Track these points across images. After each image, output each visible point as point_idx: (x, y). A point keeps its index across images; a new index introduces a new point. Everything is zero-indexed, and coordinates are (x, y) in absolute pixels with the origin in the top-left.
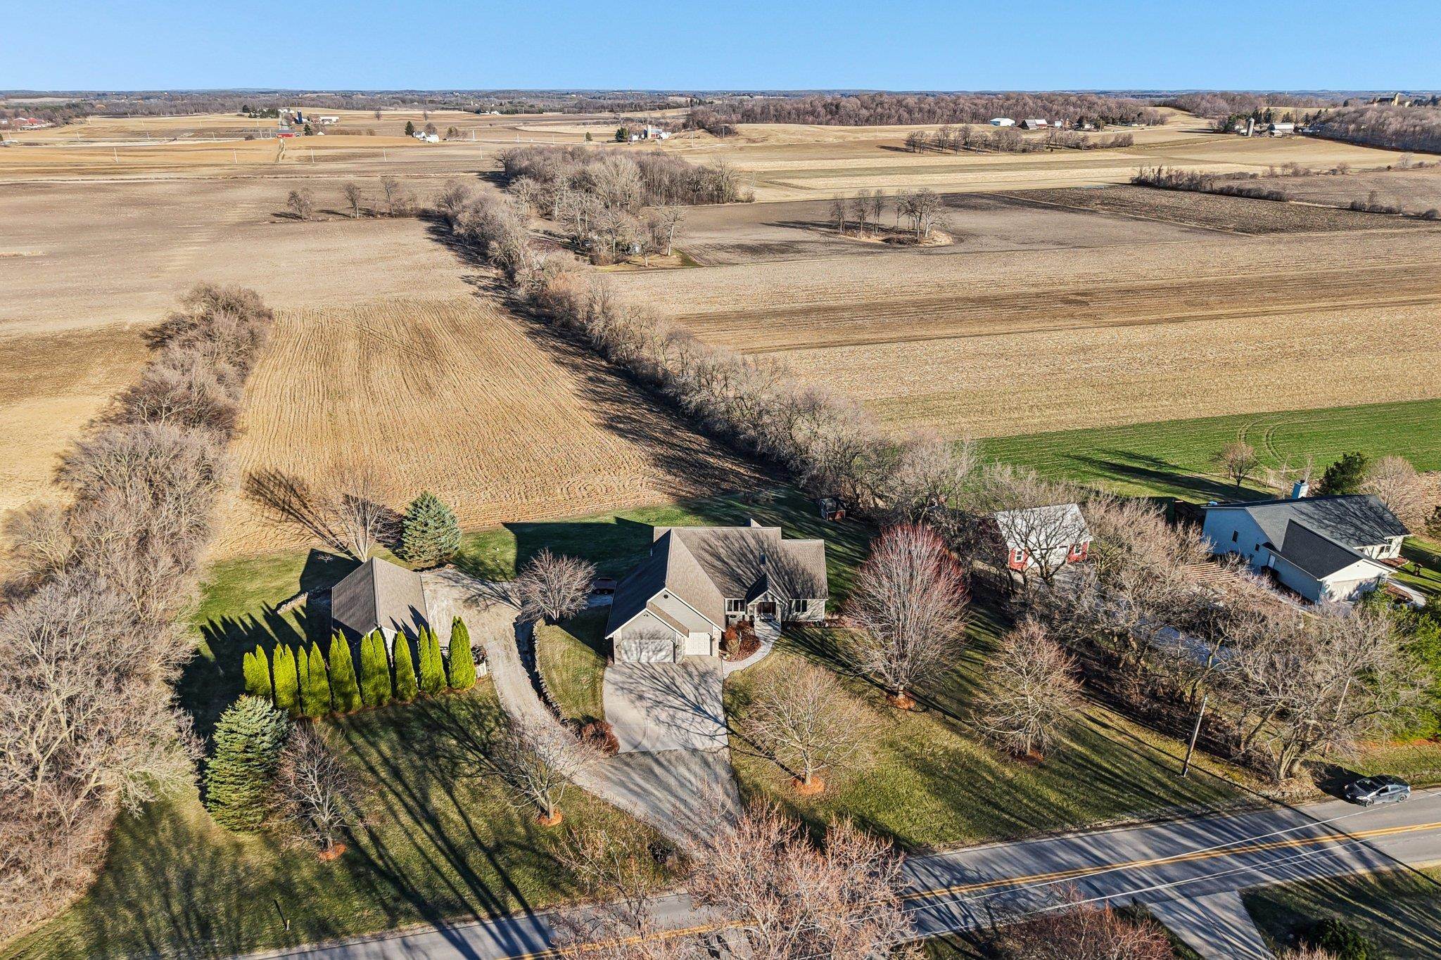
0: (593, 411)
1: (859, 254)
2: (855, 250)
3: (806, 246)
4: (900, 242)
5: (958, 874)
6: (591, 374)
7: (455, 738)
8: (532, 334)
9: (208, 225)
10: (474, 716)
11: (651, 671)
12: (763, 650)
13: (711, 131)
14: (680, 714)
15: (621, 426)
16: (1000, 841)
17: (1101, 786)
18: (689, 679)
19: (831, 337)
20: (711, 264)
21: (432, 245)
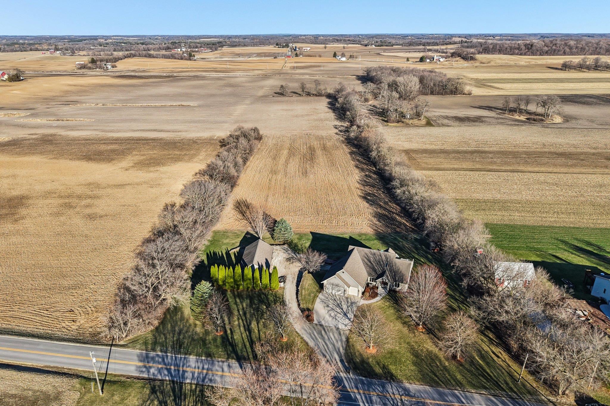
0: (361, 190)
1: (511, 125)
2: (510, 123)
3: (487, 119)
4: (534, 120)
6: (367, 173)
8: (351, 153)
9: (251, 96)
10: (274, 300)
11: (335, 297)
12: (378, 298)
13: (463, 58)
14: (339, 315)
15: (369, 198)
16: (429, 386)
17: (482, 379)
18: (347, 303)
19: (478, 166)
20: (439, 125)
21: (327, 110)
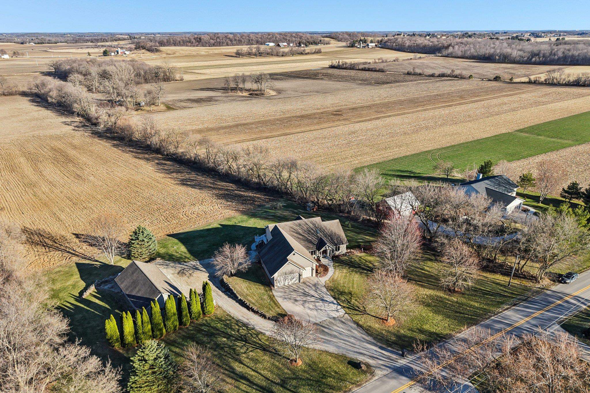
0: (170, 178)
1: (242, 100)
2: (240, 99)
3: (218, 98)
4: (256, 95)
6: (157, 161)
7: (224, 337)
10: (225, 325)
11: (292, 288)
12: (331, 270)
13: (149, 50)
14: (317, 304)
15: (189, 183)
16: (473, 326)
17: (487, 296)
18: (310, 288)
19: (254, 136)
20: (181, 108)
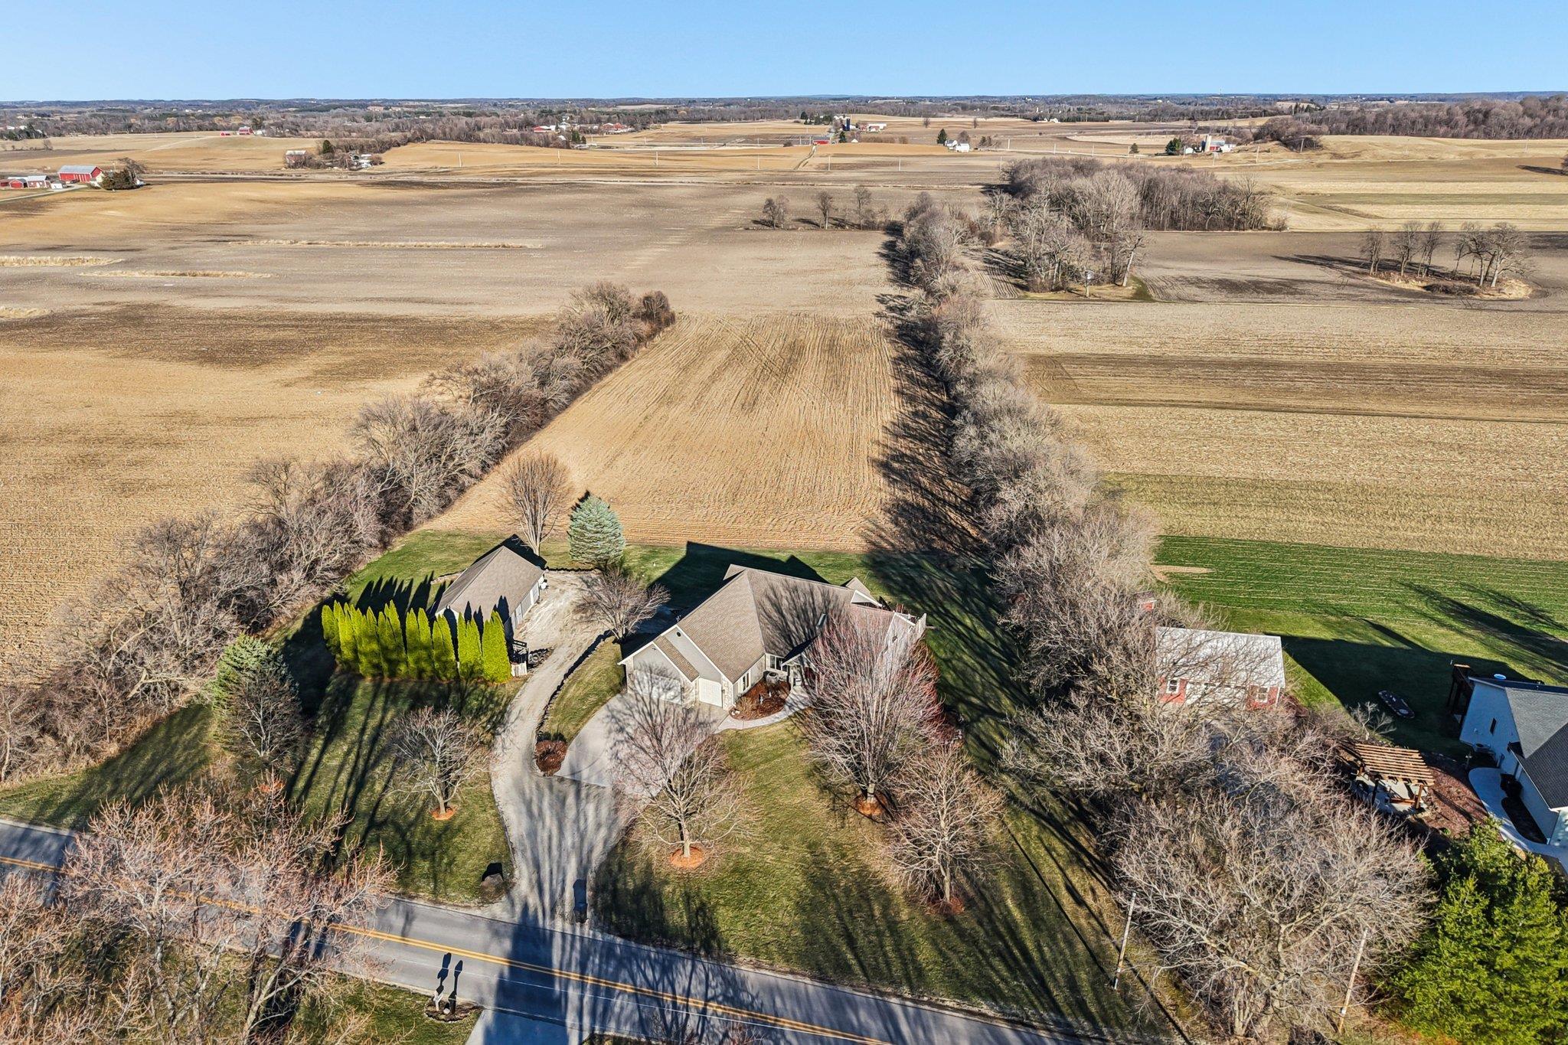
0: (884, 446)
4: (1446, 291)
5: (733, 993)
6: (921, 408)
8: (899, 361)
9: (691, 228)
15: (896, 465)
16: (812, 978)
17: (996, 963)
18: (680, 725)
19: (1242, 398)
20: (1168, 300)
21: (875, 259)
